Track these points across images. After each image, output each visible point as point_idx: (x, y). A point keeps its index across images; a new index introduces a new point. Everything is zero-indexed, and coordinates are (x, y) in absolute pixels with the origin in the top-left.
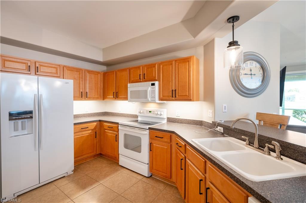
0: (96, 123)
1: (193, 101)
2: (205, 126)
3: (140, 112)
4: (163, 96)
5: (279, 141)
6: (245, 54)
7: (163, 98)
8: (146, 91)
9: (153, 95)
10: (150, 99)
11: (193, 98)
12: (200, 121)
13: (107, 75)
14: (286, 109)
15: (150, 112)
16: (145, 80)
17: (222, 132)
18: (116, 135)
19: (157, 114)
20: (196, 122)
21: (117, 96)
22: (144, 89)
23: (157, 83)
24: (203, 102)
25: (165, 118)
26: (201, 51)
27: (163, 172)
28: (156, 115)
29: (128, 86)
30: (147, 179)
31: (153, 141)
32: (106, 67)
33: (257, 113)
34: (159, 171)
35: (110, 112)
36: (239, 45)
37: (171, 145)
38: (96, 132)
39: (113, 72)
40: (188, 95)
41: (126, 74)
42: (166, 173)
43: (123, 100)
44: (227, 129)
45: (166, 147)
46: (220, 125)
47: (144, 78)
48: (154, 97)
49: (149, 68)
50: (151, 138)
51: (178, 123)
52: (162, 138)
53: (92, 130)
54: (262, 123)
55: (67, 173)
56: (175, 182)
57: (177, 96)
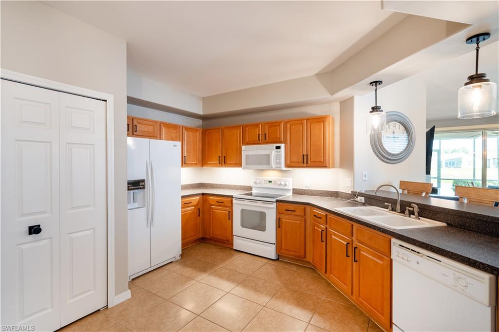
0: (198, 198)
1: (329, 168)
2: (342, 198)
3: (256, 183)
4: (290, 162)
5: (417, 204)
6: (388, 114)
7: (291, 164)
8: (268, 156)
9: (278, 161)
10: (273, 166)
11: (329, 164)
12: (335, 192)
13: (208, 133)
14: (442, 179)
15: (269, 182)
16: (266, 141)
17: (364, 202)
18: (229, 212)
19: (281, 184)
20: (330, 193)
21: (223, 161)
22: (267, 152)
23: (283, 146)
24: (340, 169)
25: (290, 190)
26: (336, 108)
27: (295, 252)
28: (279, 186)
29: (243, 149)
30: (274, 261)
31: (282, 216)
32: (201, 121)
33: (401, 182)
34: (291, 251)
35: (209, 184)
36: (382, 111)
37: (305, 219)
38: (199, 209)
39: (219, 129)
40: (322, 161)
41: (238, 133)
42: (299, 251)
43: (233, 167)
44: (369, 198)
45: (299, 222)
46: (360, 194)
47: (265, 139)
48: (280, 163)
49: (271, 127)
50: (279, 212)
51: (307, 195)
52: (294, 211)
53: (194, 206)
54: (406, 192)
55: (175, 257)
56: (311, 262)
57: (309, 162)
